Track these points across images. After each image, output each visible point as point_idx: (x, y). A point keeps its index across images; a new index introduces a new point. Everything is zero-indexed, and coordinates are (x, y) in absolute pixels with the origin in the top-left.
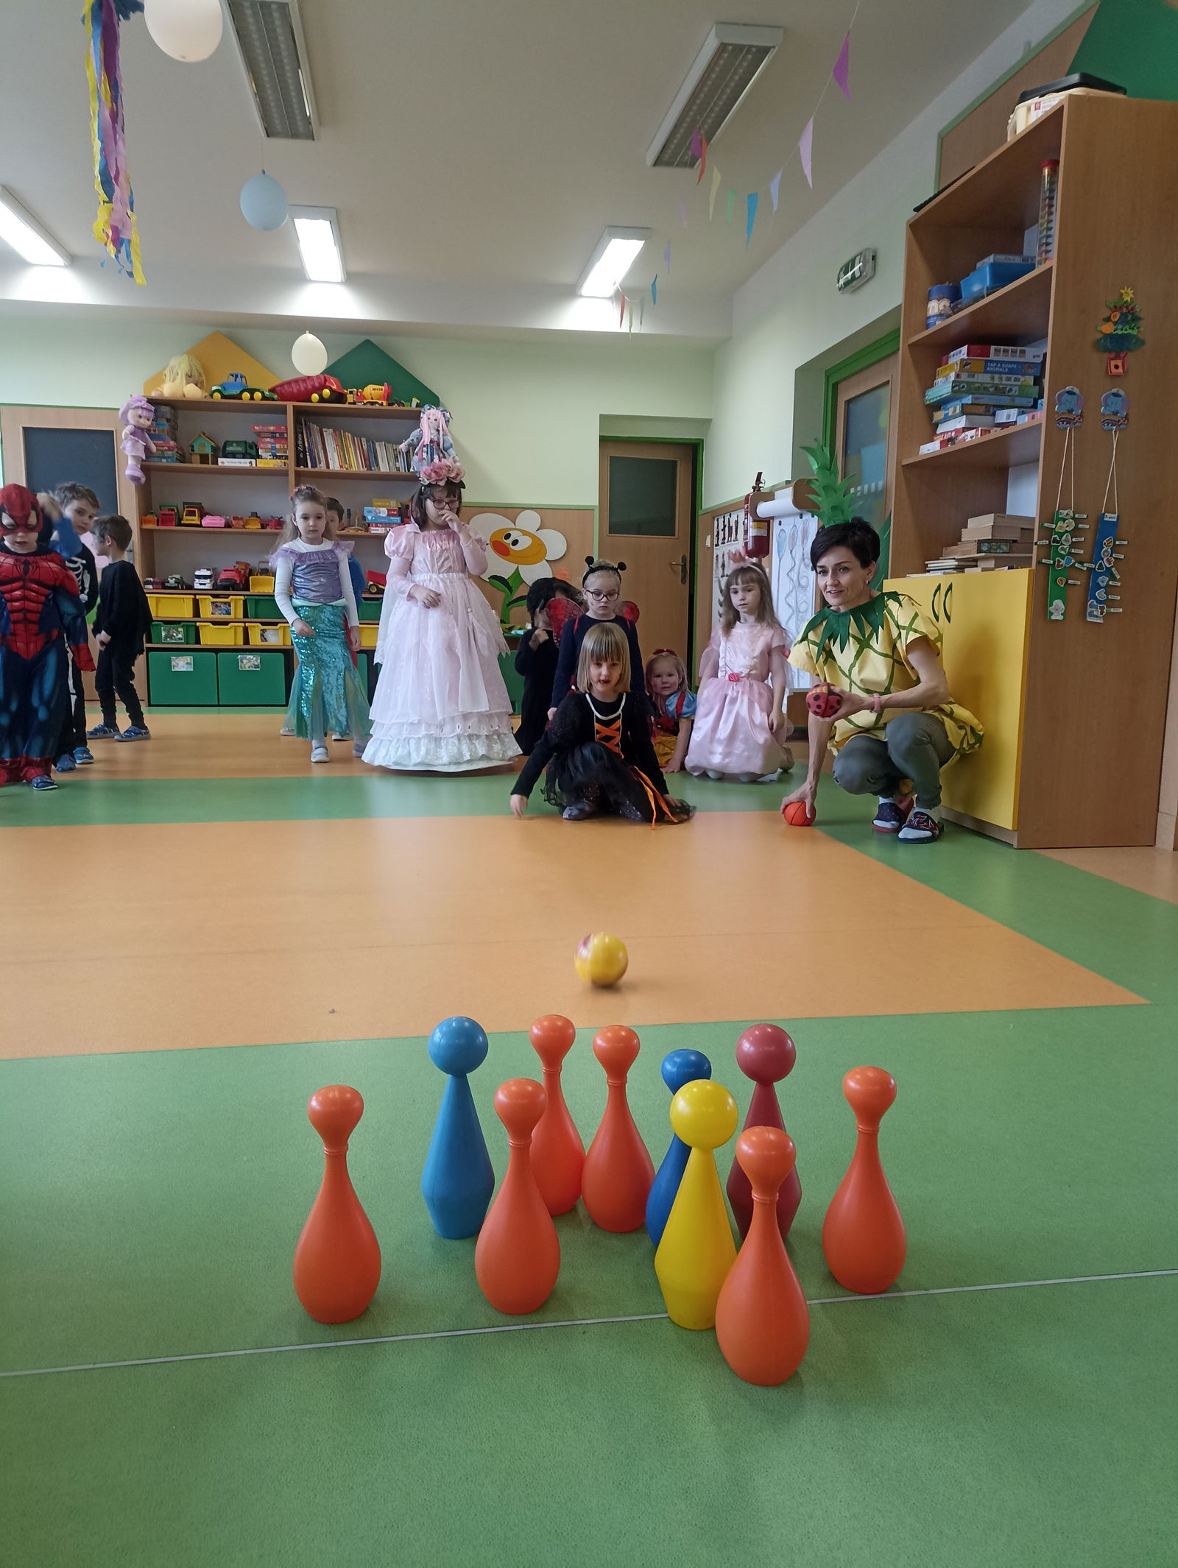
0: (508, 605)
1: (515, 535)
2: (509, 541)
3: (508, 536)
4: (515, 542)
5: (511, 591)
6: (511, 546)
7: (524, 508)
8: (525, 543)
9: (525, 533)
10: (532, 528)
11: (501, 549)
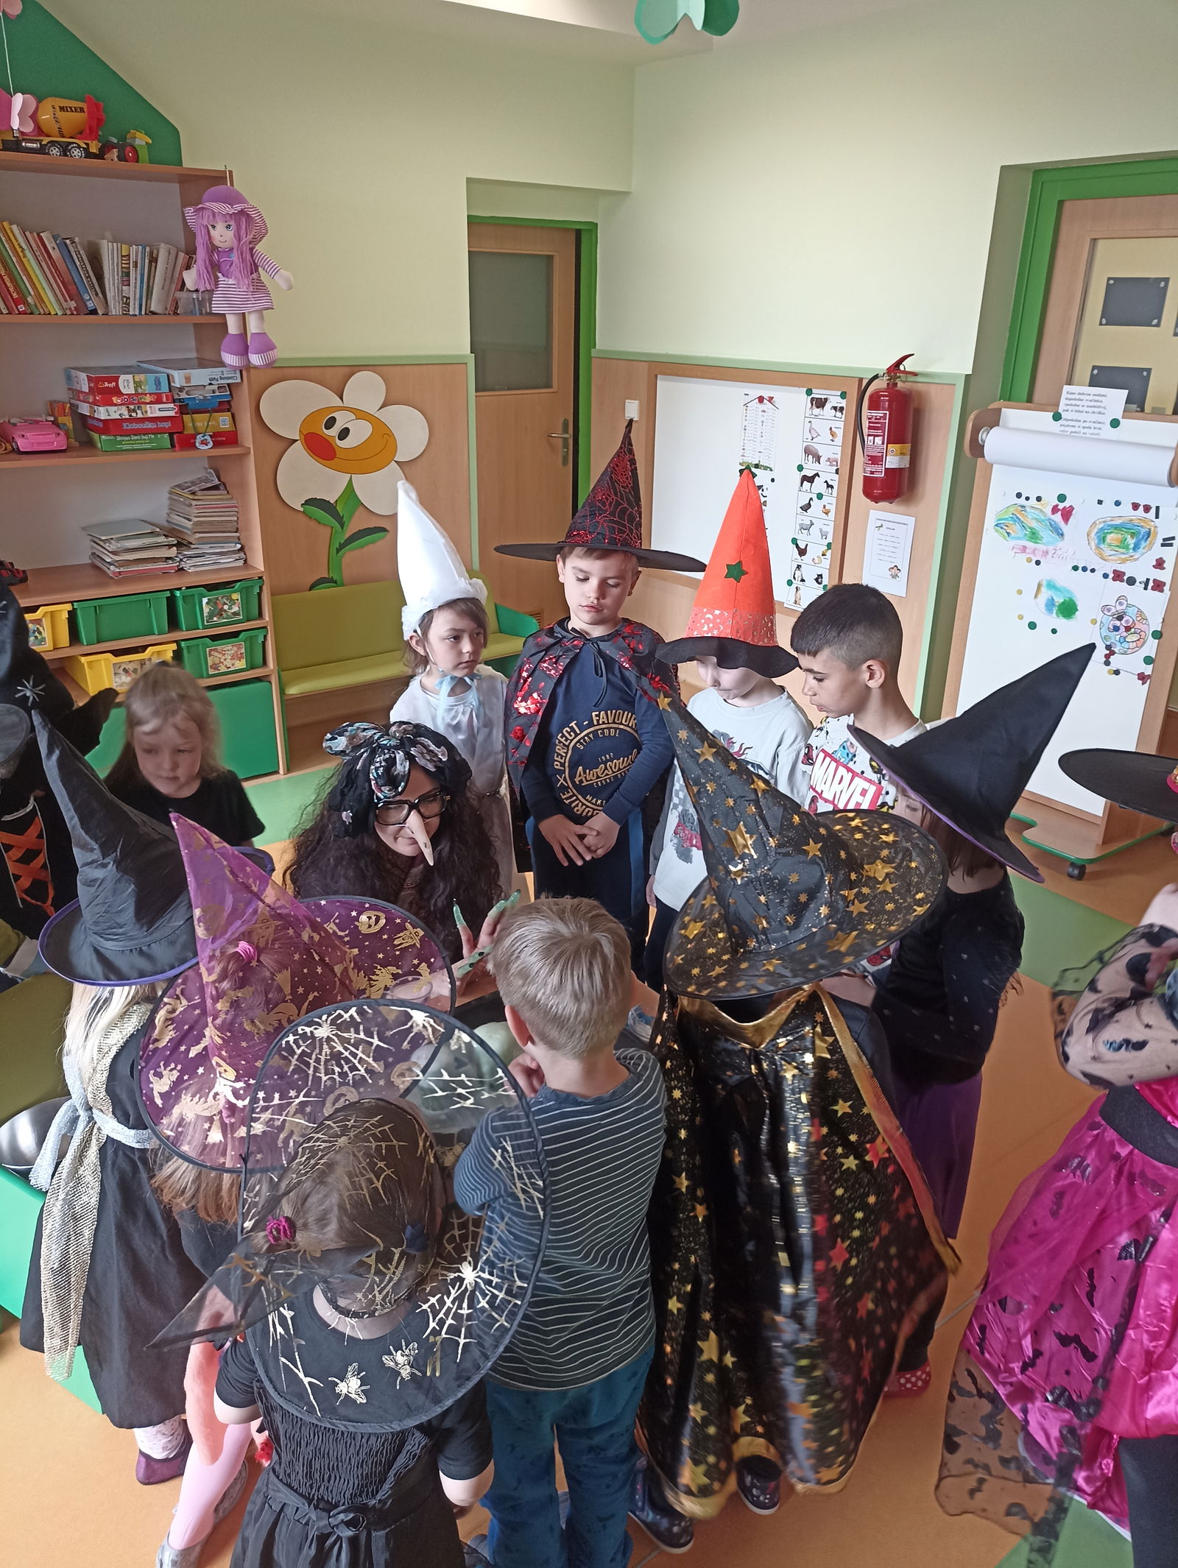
0: (338, 551)
1: (342, 420)
2: (334, 432)
3: (331, 423)
4: (344, 433)
5: (342, 525)
6: (338, 441)
7: (354, 368)
8: (360, 433)
9: (360, 414)
10: (371, 406)
11: (321, 448)
